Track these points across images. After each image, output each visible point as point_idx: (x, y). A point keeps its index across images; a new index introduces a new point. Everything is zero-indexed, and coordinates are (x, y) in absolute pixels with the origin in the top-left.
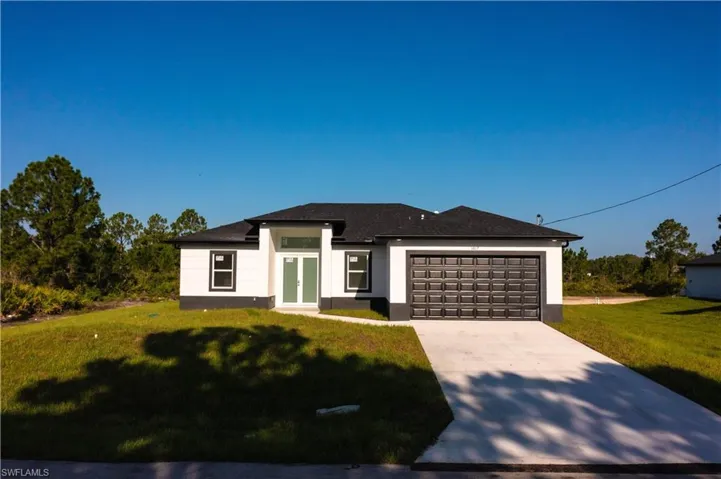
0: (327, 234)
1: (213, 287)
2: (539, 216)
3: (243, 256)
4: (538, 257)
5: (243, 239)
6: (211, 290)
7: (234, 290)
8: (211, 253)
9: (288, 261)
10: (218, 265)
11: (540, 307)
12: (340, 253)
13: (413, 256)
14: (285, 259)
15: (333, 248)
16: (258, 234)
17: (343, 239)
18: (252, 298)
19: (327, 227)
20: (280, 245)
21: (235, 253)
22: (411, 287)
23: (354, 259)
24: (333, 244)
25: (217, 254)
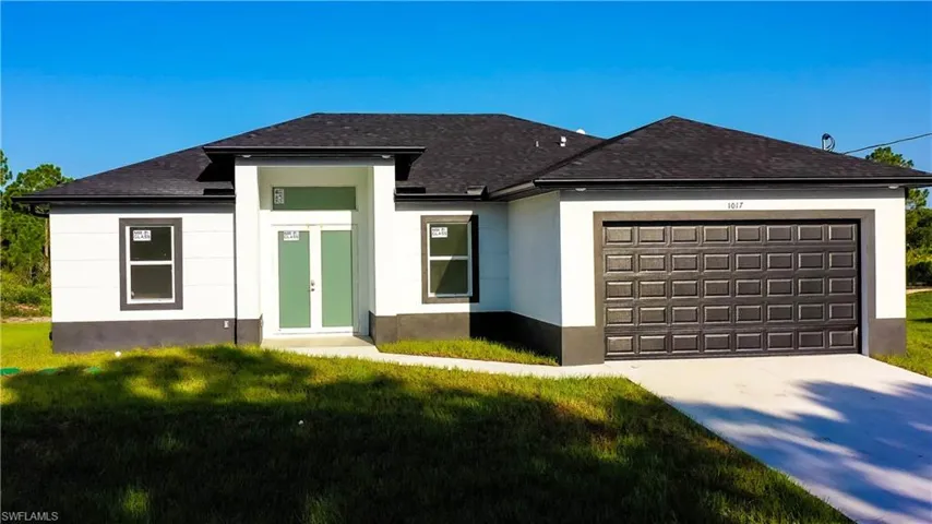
0: (384, 177)
1: (130, 301)
2: (826, 137)
3: (199, 232)
4: (858, 222)
5: (200, 193)
6: (124, 306)
7: (179, 305)
8: (123, 223)
9: (287, 238)
10: (139, 250)
11: (860, 326)
12: (413, 218)
13: (606, 224)
14: (281, 234)
15: (397, 208)
16: (231, 178)
17: (423, 190)
18: (223, 321)
19: (385, 162)
20: (270, 204)
21: (178, 223)
22: (604, 293)
23: (441, 233)
24: (397, 199)
25: (136, 225)
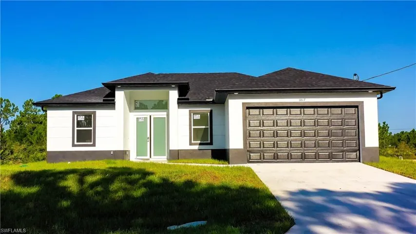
0: (174, 95)
1: (76, 143)
2: (355, 75)
3: (102, 116)
4: (357, 107)
5: (102, 101)
6: (74, 145)
7: (94, 145)
8: (74, 113)
9: (140, 120)
10: (79, 124)
11: (359, 150)
12: (185, 112)
13: (248, 108)
14: (138, 119)
15: (179, 107)
16: (114, 96)
17: (188, 99)
18: (111, 151)
19: (173, 89)
20: (133, 107)
21: (95, 113)
22: (247, 135)
23: (198, 117)
24: (179, 103)
25: (79, 114)
